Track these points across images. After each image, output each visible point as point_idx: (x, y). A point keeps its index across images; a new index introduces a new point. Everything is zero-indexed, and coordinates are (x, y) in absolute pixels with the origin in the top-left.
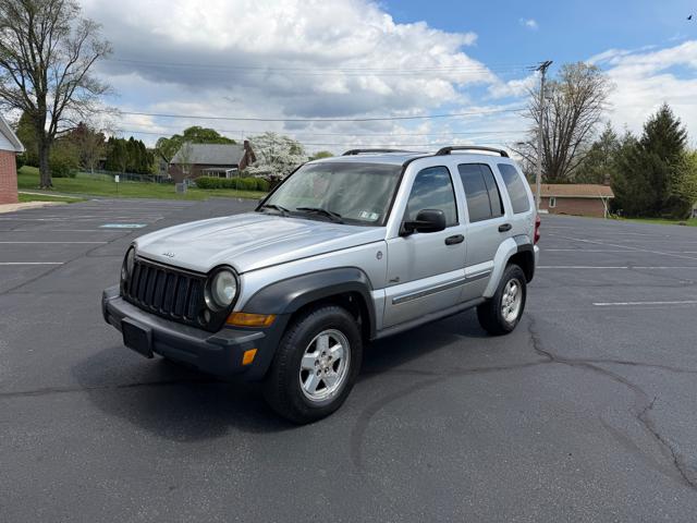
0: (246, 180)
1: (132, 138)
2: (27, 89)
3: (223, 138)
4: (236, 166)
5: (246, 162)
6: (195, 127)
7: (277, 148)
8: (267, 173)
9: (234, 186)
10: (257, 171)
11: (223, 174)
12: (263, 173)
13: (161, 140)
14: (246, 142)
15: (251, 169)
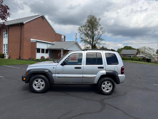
0: (135, 58)
1: (112, 49)
2: (91, 41)
3: (133, 48)
4: (134, 55)
5: (137, 54)
6: (126, 46)
7: (146, 50)
8: (142, 57)
9: (132, 60)
10: (139, 56)
11: (130, 57)
12: (141, 57)
13: (118, 49)
14: (138, 49)
15: (138, 56)
